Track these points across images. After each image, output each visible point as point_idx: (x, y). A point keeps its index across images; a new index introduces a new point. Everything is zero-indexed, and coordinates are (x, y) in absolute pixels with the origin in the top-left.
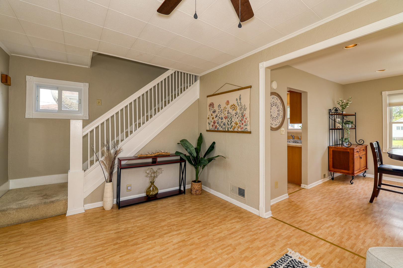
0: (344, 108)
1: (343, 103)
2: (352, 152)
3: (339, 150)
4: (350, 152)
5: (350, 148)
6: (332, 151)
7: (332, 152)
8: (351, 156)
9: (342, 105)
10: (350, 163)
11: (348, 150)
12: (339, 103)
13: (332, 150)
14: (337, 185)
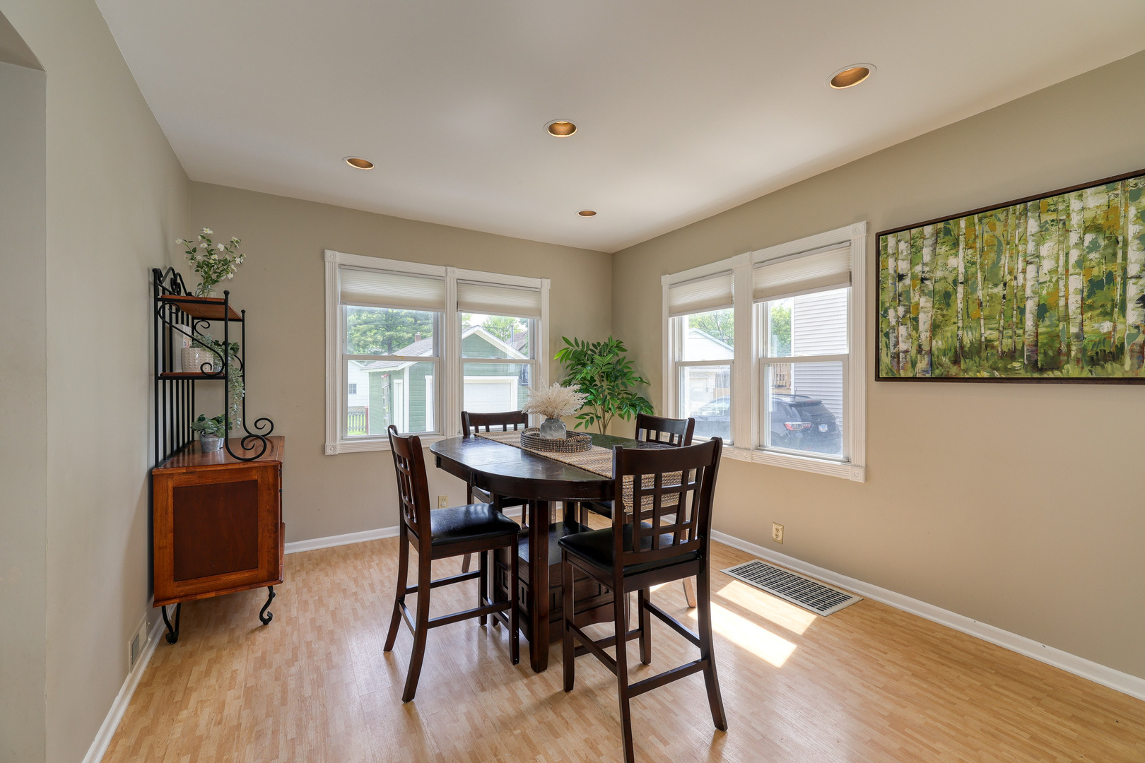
0: (214, 282)
1: (213, 257)
2: (271, 480)
3: (209, 481)
4: (259, 481)
5: (261, 464)
6: (170, 493)
7: (170, 500)
8: (265, 498)
9: (209, 265)
10: (260, 531)
11: (254, 472)
12: (194, 250)
13: (171, 484)
14: (214, 673)
